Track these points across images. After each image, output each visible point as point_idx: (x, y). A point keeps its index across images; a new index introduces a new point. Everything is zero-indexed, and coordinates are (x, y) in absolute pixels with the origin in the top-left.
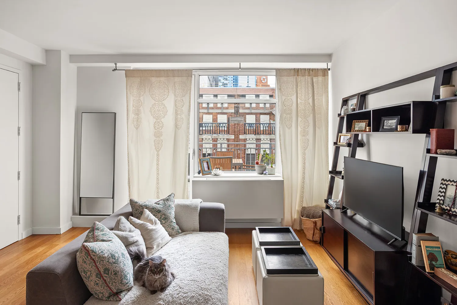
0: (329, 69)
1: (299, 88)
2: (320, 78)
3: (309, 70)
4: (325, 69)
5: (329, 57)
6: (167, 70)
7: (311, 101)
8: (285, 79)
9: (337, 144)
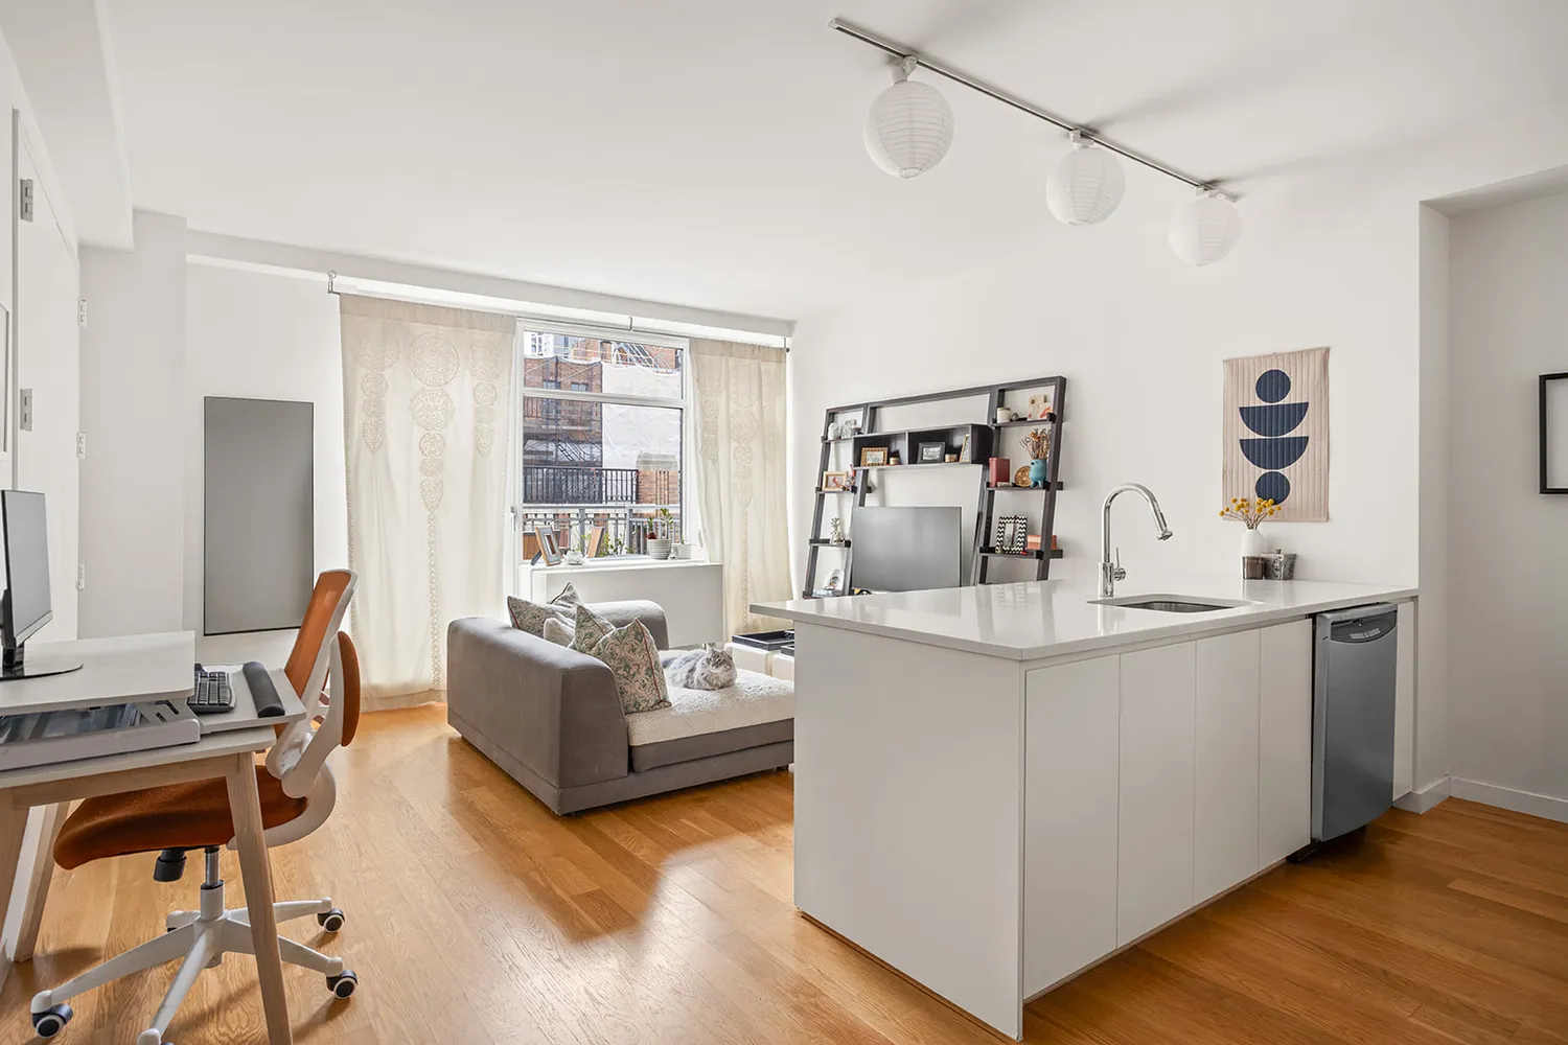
0: (788, 350)
1: (732, 381)
2: (773, 366)
3: (753, 346)
4: (781, 349)
5: (788, 327)
6: (455, 309)
7: (755, 408)
8: (706, 358)
9: (821, 490)
